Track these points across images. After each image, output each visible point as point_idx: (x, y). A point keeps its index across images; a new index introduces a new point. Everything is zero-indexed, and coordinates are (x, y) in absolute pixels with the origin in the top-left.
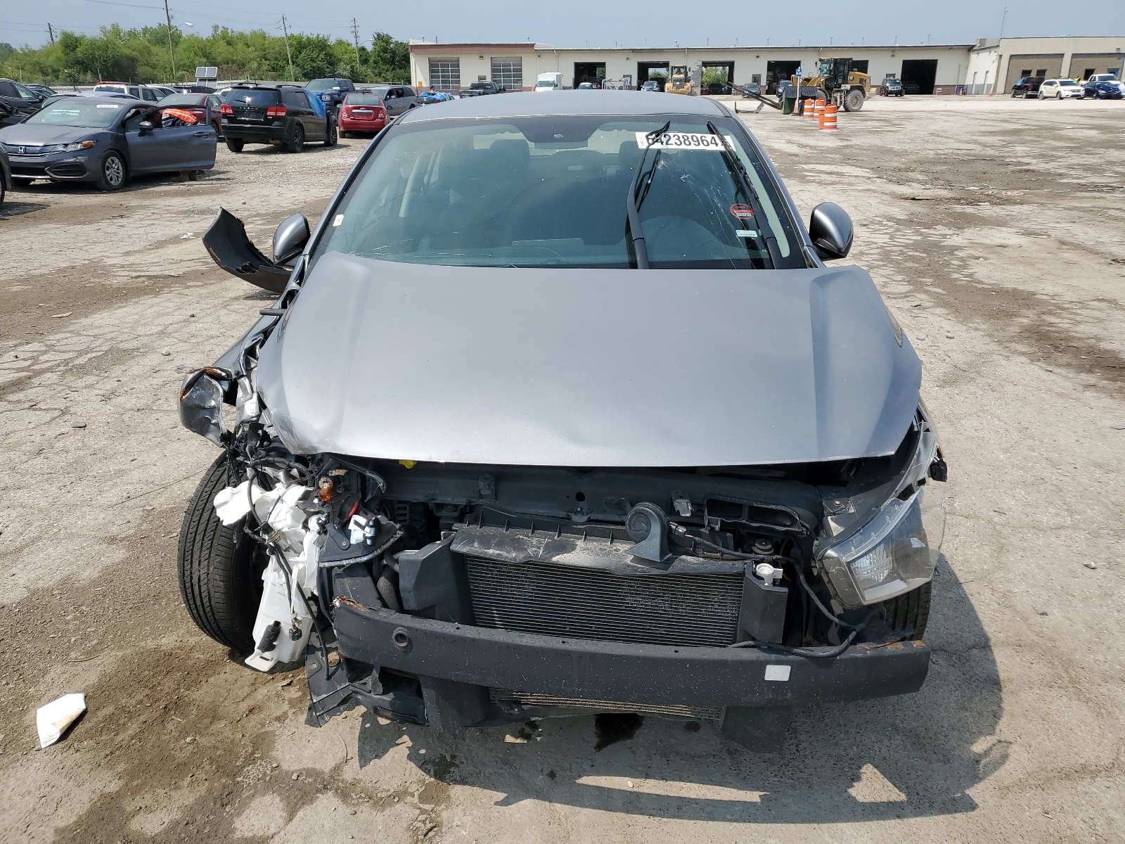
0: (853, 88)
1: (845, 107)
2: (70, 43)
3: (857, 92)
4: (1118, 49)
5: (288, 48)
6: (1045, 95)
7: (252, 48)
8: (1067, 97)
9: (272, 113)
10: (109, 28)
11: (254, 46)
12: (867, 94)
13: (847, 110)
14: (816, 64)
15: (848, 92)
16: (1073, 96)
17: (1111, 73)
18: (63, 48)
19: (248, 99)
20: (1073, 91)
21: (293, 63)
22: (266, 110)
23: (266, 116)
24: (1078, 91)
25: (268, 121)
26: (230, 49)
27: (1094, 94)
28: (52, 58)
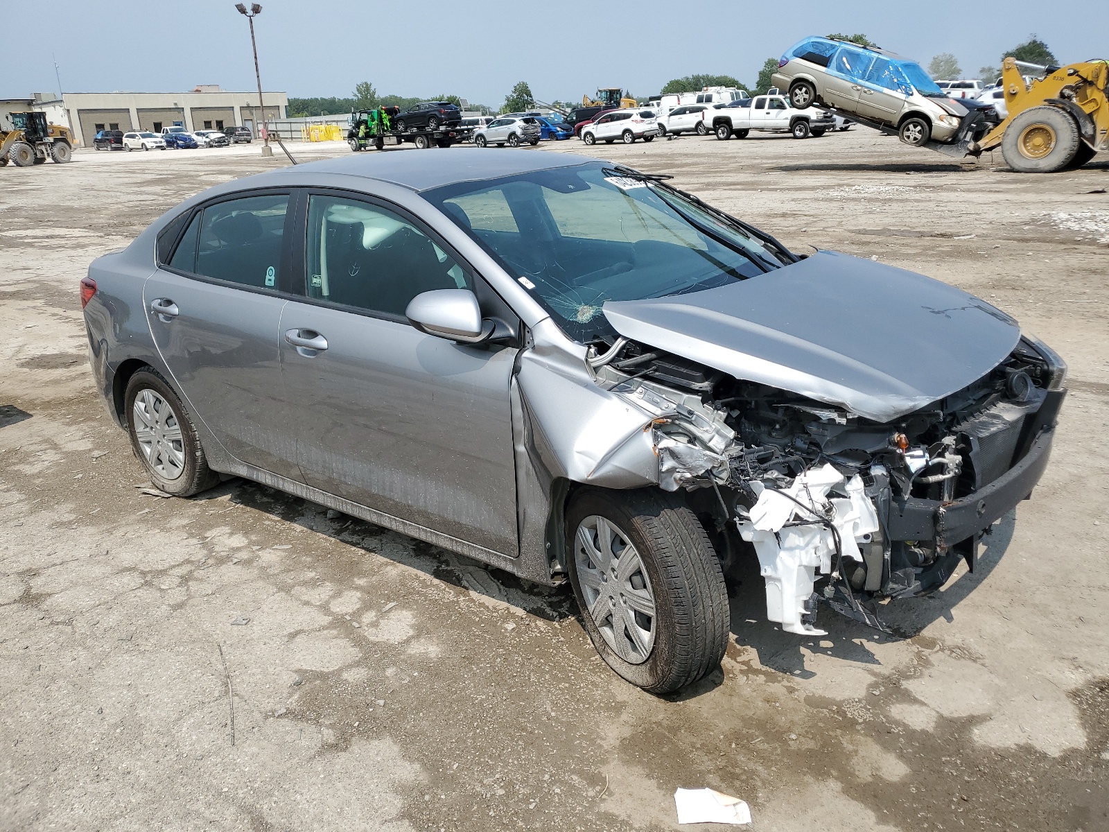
0: (56, 140)
1: (54, 158)
3: (61, 144)
4: (176, 104)
6: (130, 147)
8: (152, 148)
12: (72, 145)
13: (57, 162)
14: (7, 118)
15: (52, 144)
16: (158, 147)
17: (176, 125)
20: (156, 142)
24: (161, 142)
27: (174, 144)
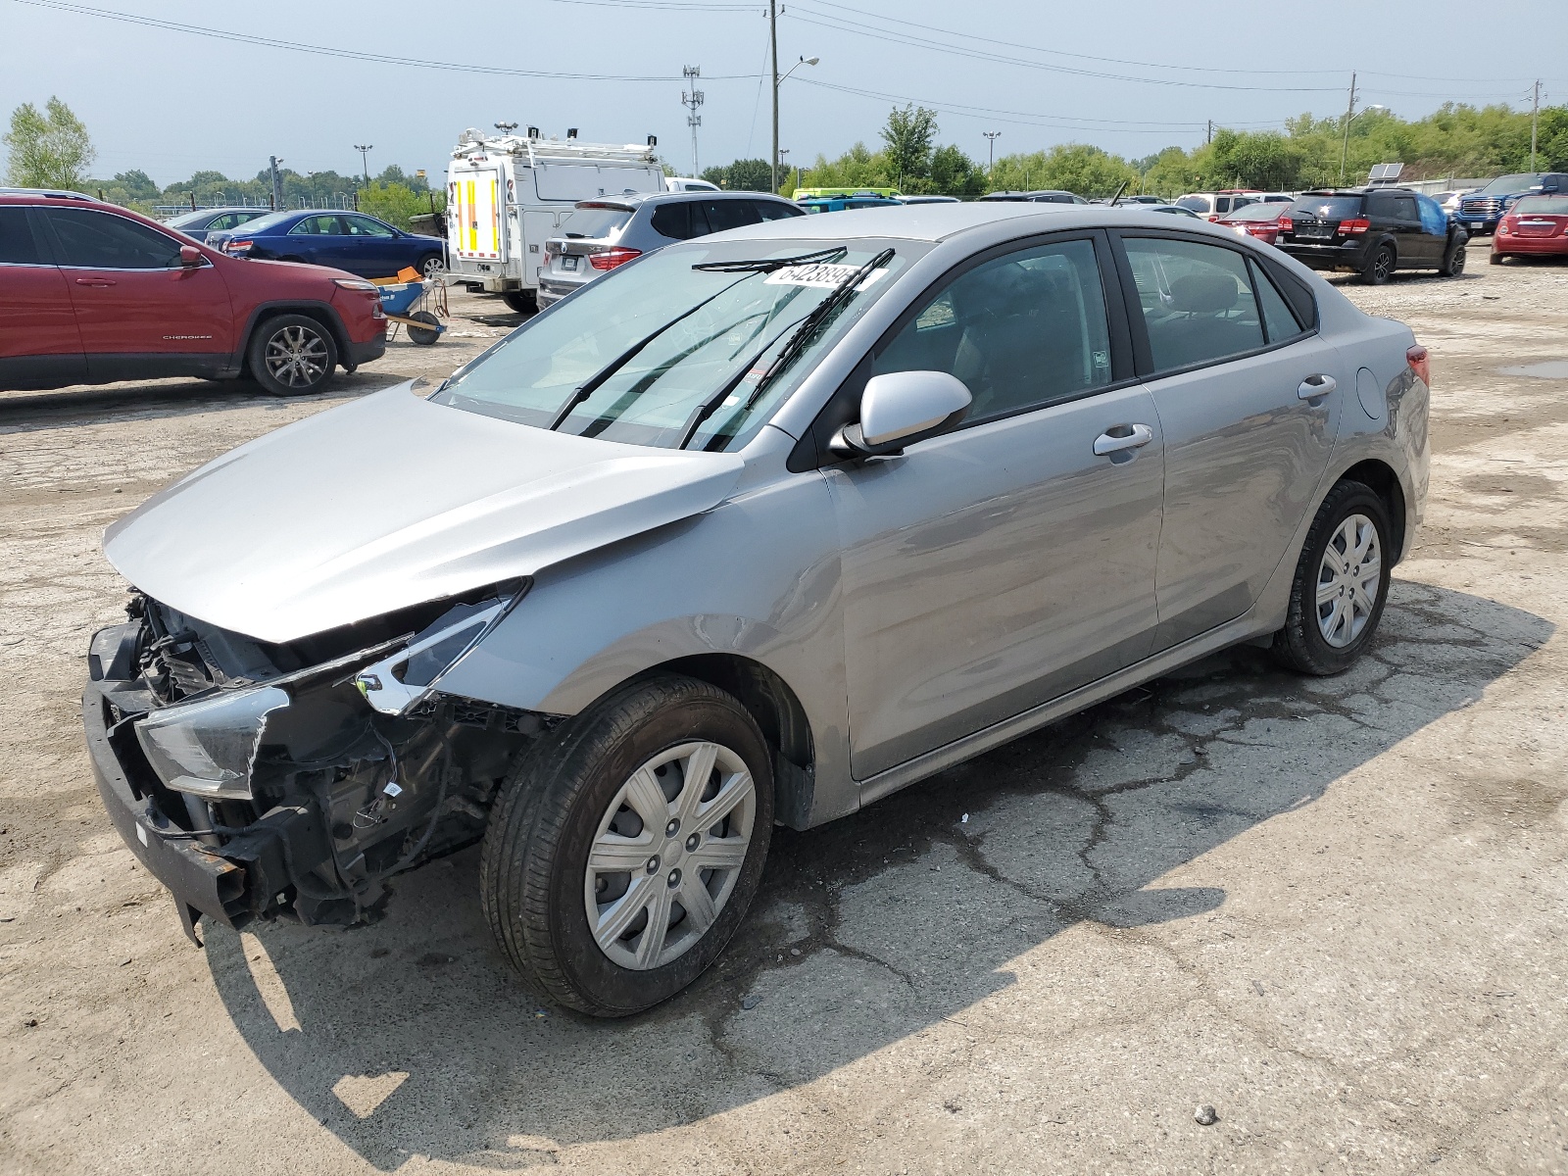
2: (1225, 143)
5: (1534, 128)
7: (1477, 132)
9: (1346, 229)
10: (1298, 119)
11: (1481, 128)
18: (1216, 150)
19: (1325, 210)
21: (1539, 149)
22: (1338, 223)
23: (1337, 233)
25: (1337, 240)
26: (1443, 135)
28: (1201, 163)
